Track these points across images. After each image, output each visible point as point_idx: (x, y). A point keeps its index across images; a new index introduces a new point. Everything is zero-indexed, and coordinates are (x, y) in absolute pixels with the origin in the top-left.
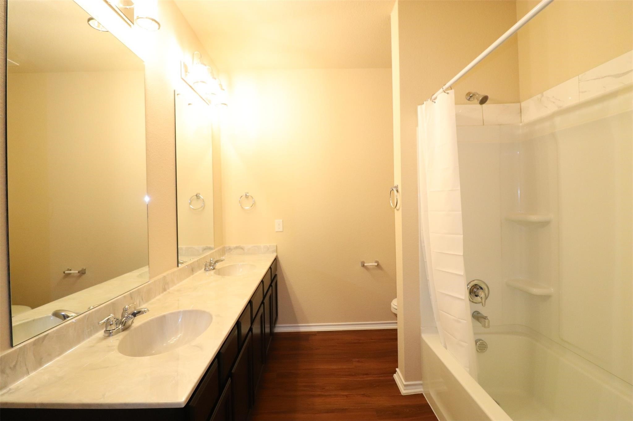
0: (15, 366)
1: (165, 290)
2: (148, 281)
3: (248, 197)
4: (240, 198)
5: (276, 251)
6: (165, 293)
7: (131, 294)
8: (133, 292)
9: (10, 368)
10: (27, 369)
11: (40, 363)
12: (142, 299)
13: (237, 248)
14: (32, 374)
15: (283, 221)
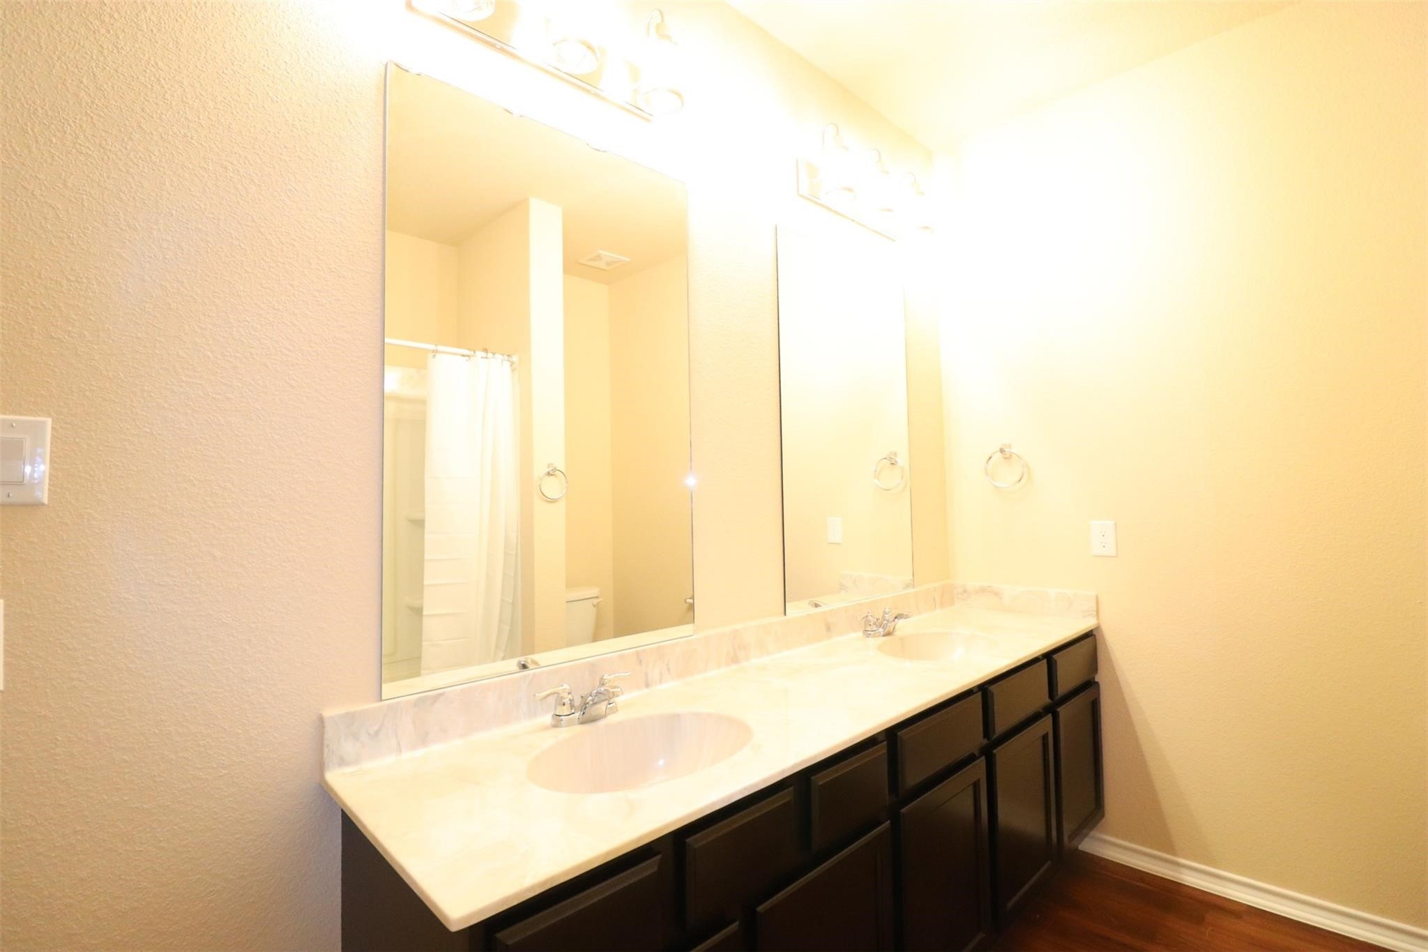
0: (377, 733)
1: (735, 660)
2: (692, 634)
3: (1011, 456)
4: (987, 462)
5: (1095, 613)
6: (734, 667)
7: (638, 654)
8: (644, 650)
9: (369, 734)
10: (399, 744)
11: (423, 739)
12: (669, 670)
13: (983, 591)
14: (407, 755)
15: (1116, 524)
